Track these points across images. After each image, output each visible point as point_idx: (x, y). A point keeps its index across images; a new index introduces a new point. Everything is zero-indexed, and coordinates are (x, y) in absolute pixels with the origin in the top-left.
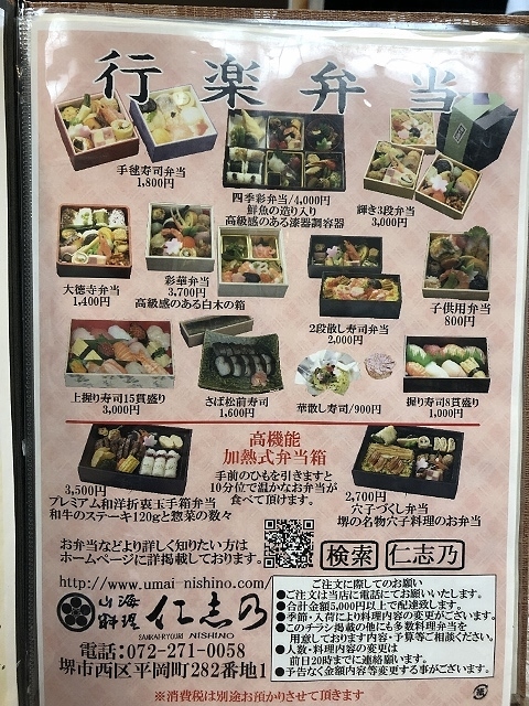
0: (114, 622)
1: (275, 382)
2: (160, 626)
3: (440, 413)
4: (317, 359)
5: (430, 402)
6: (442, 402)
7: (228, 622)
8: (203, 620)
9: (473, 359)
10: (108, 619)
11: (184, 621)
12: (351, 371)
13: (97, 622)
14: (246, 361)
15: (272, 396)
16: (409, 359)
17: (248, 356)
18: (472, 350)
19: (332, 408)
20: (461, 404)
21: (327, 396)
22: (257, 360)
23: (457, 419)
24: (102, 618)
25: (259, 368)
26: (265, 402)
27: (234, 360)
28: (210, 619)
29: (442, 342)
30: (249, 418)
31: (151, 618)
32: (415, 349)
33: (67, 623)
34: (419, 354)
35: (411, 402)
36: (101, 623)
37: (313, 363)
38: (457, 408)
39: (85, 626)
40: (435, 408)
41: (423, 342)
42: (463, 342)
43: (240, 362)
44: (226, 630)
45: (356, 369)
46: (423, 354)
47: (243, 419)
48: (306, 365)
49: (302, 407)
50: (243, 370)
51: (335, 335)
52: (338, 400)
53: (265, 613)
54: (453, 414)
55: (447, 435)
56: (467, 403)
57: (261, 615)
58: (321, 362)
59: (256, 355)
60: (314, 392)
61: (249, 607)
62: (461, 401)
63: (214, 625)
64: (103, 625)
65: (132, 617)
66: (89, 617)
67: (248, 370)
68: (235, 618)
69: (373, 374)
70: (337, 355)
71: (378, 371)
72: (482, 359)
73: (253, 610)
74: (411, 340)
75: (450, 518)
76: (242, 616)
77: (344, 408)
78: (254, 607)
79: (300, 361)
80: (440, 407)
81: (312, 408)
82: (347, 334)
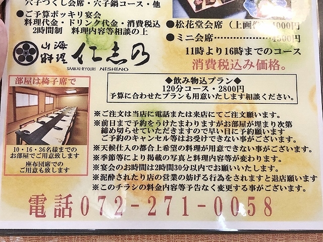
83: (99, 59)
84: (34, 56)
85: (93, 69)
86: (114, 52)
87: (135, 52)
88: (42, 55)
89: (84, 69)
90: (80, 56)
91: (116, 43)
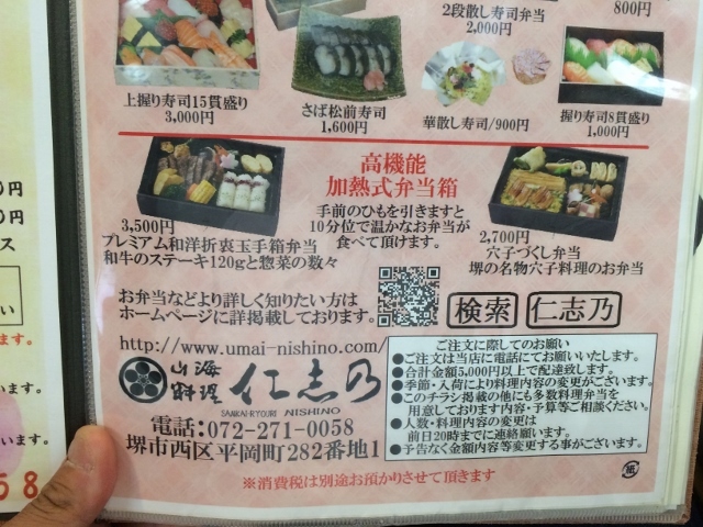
0: (191, 392)
1: (394, 86)
2: (247, 400)
3: (601, 132)
4: (452, 54)
5: (589, 116)
6: (605, 116)
7: (333, 395)
8: (301, 394)
9: (645, 60)
10: (183, 388)
11: (278, 395)
12: (495, 73)
13: (169, 392)
14: (357, 54)
15: (392, 104)
16: (568, 58)
17: (360, 46)
18: (645, 48)
19: (468, 123)
20: (627, 121)
21: (463, 107)
22: (371, 52)
23: (621, 140)
24: (176, 388)
25: (374, 65)
26: (382, 113)
27: (340, 50)
28: (311, 392)
29: (609, 36)
30: (360, 135)
31: (236, 390)
32: (577, 44)
33: (133, 394)
34: (580, 52)
35: (566, 116)
36: (175, 392)
37: (445, 60)
38: (622, 124)
39: (155, 396)
40: (596, 124)
41: (586, 35)
42: (634, 37)
43: (349, 54)
44: (330, 404)
45: (501, 70)
46: (586, 52)
47: (352, 135)
48: (436, 61)
49: (429, 122)
50: (353, 67)
51: (475, 21)
52: (477, 112)
53: (379, 382)
54: (617, 132)
55: (607, 159)
56: (635, 119)
57: (373, 384)
58: (456, 59)
59: (369, 45)
60: (446, 100)
61: (359, 376)
62: (627, 116)
63: (316, 399)
64: (177, 396)
65: (212, 388)
66: (160, 386)
67: (359, 67)
68: (341, 388)
69: (522, 77)
70: (477, 50)
71: (528, 73)
72: (657, 61)
73: (363, 379)
74: (572, 32)
75: (607, 265)
76: (350, 387)
77: (483, 124)
78: (365, 375)
79: (430, 57)
80: (601, 123)
81: (444, 122)
82: (492, 20)
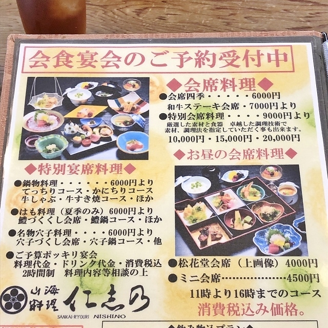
83: (94, 305)
84: (22, 303)
85: (86, 317)
86: (110, 296)
87: (133, 296)
88: (31, 302)
89: (77, 317)
90: (72, 302)
91: (112, 286)
